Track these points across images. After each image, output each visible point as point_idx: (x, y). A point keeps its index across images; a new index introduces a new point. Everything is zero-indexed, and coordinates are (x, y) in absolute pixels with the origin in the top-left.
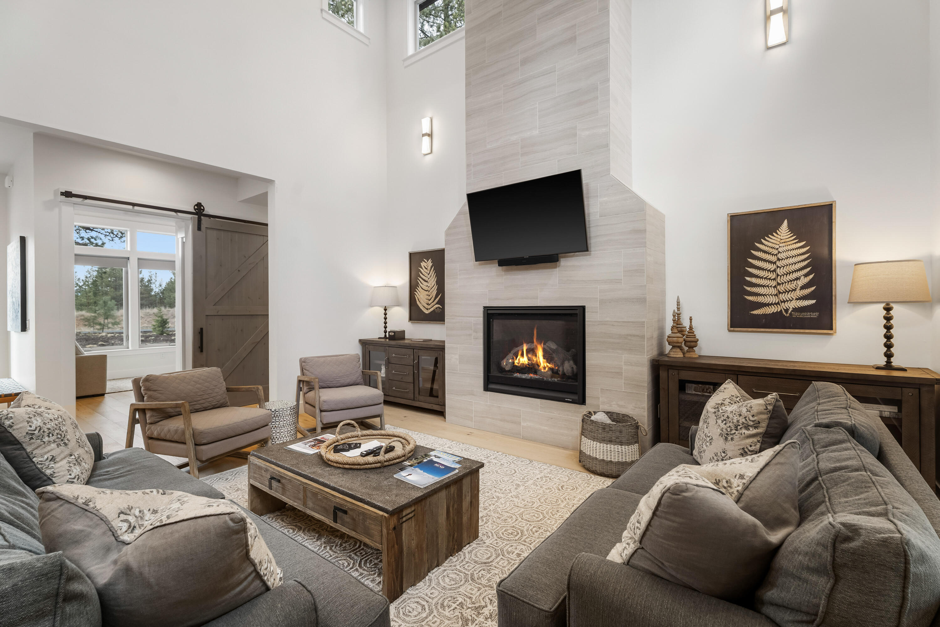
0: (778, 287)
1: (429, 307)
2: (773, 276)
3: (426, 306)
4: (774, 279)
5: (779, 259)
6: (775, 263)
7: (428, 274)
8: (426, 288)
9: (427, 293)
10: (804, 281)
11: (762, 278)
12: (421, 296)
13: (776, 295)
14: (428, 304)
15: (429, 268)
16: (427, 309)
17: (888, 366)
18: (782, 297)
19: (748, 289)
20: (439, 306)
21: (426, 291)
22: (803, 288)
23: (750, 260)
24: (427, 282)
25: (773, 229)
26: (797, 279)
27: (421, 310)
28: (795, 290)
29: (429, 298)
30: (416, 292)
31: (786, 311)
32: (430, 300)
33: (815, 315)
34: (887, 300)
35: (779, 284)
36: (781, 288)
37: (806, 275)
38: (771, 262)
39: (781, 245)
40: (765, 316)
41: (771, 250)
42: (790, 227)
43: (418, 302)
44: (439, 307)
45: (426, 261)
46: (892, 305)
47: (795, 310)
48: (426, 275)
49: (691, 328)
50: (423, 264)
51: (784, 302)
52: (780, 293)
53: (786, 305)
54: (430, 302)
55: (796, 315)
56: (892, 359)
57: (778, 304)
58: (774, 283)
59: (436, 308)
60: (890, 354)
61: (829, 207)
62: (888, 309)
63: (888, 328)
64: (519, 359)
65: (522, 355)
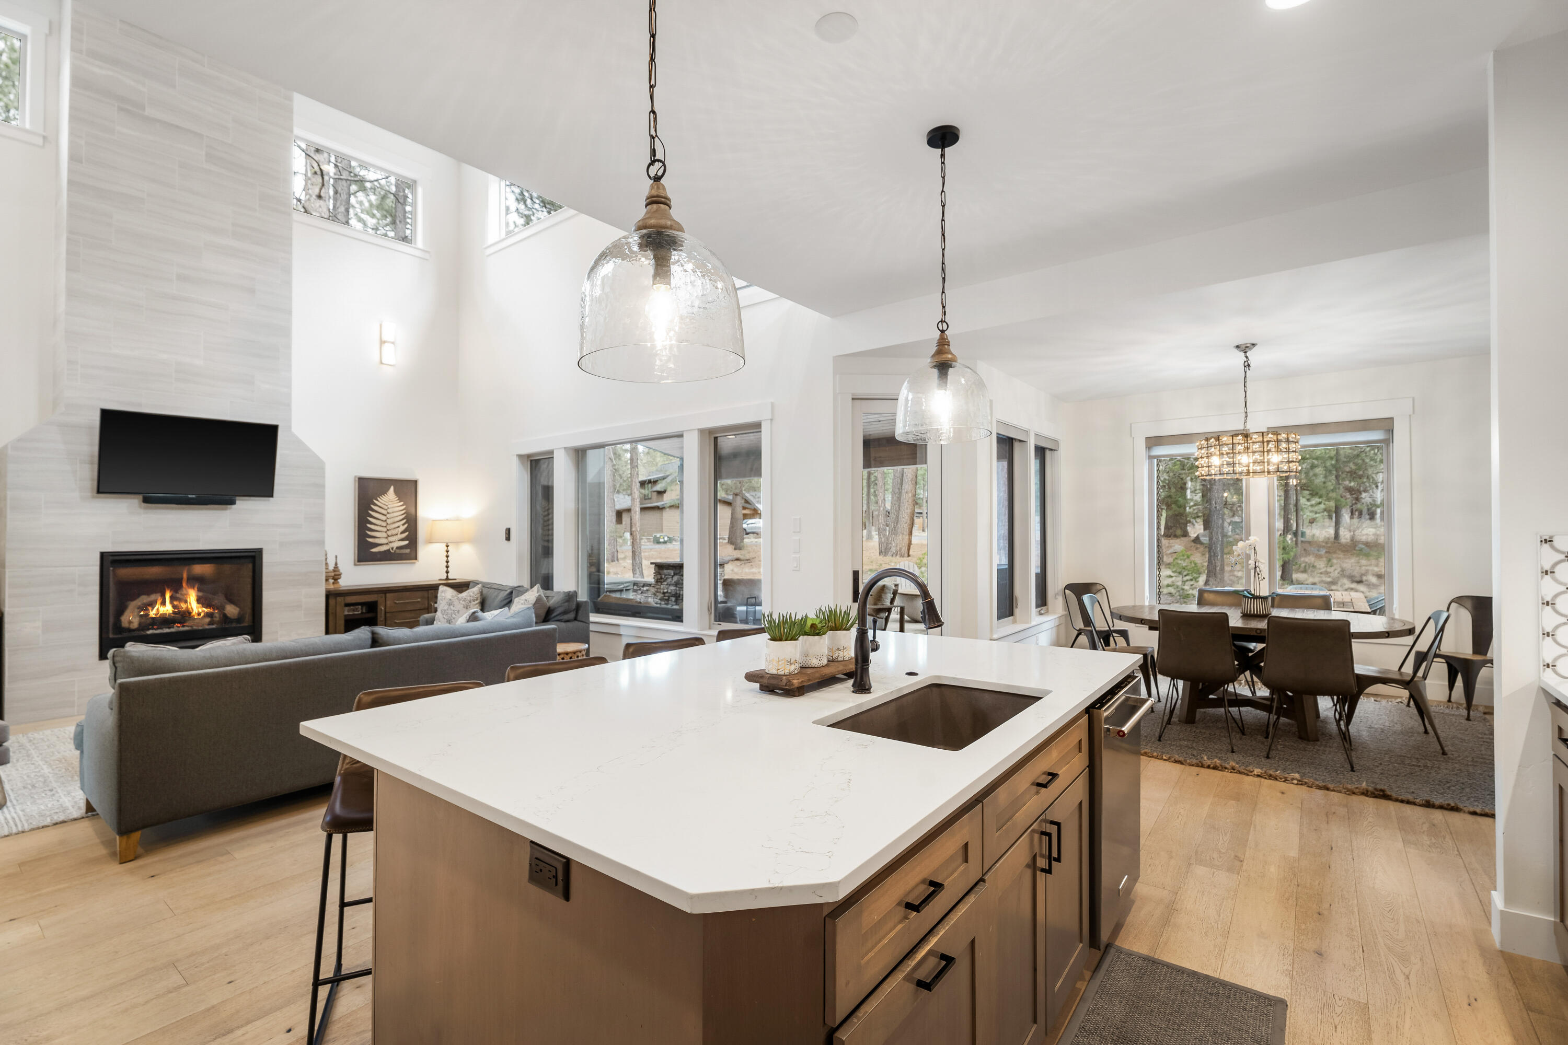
0: (388, 532)
2: (384, 524)
4: (385, 527)
5: (388, 513)
6: (385, 515)
10: (402, 528)
11: (378, 525)
13: (386, 538)
17: (447, 578)
18: (391, 539)
19: (369, 533)
22: (402, 533)
23: (370, 512)
25: (384, 492)
26: (399, 527)
28: (397, 535)
31: (392, 548)
33: (407, 551)
34: (447, 541)
35: (388, 530)
36: (390, 533)
37: (403, 525)
38: (383, 514)
39: (389, 503)
40: (380, 553)
41: (383, 506)
42: (396, 492)
46: (449, 544)
47: (398, 548)
49: (336, 564)
51: (391, 542)
52: (389, 536)
53: (391, 545)
55: (398, 551)
56: (449, 574)
57: (387, 544)
58: (385, 529)
60: (447, 572)
61: (416, 482)
62: (447, 546)
63: (447, 557)
64: (158, 609)
65: (164, 603)
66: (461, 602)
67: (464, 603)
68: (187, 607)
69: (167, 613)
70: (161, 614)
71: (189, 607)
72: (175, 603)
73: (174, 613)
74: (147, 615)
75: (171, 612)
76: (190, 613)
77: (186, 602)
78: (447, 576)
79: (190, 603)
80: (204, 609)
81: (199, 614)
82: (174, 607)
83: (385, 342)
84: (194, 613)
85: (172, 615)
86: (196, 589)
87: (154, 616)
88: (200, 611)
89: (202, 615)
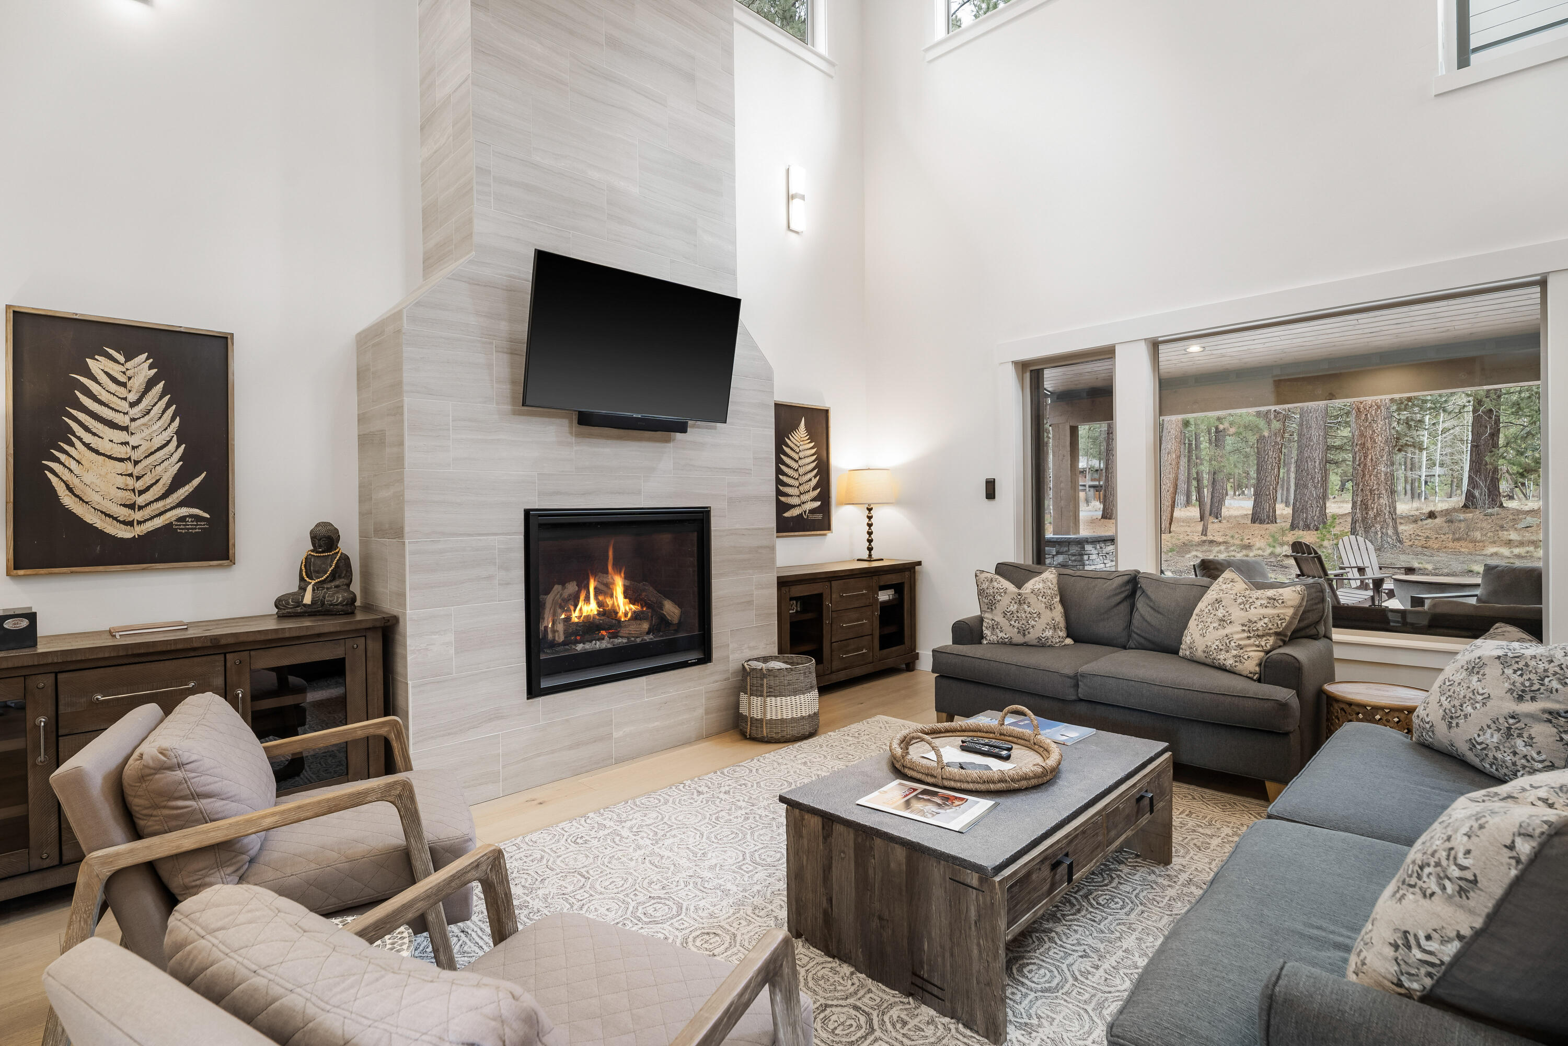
0: (800, 487)
1: (138, 515)
2: (797, 475)
3: (124, 513)
4: (797, 479)
5: (800, 458)
6: (797, 462)
7: (132, 405)
8: (122, 452)
9: (128, 467)
10: (814, 481)
11: (790, 477)
12: (88, 478)
13: (799, 496)
14: (132, 506)
15: (138, 383)
16: (130, 524)
17: (870, 559)
18: (802, 498)
19: (785, 489)
20: (196, 511)
21: (121, 460)
22: (814, 489)
23: (782, 456)
24: (125, 429)
25: (796, 426)
26: (810, 480)
27: (90, 527)
28: (809, 491)
29: (140, 485)
30: (57, 460)
31: (804, 512)
32: (141, 493)
33: (820, 516)
34: (870, 502)
35: (800, 484)
36: (802, 489)
37: (815, 477)
38: (795, 460)
39: (801, 443)
40: (793, 518)
41: (795, 448)
43: (67, 500)
44: (197, 518)
45: (121, 359)
46: (873, 506)
47: (809, 511)
48: (124, 406)
50: (96, 365)
51: (803, 503)
52: (801, 494)
53: (803, 507)
54: (141, 500)
55: (809, 517)
56: (872, 552)
57: (800, 505)
58: (797, 483)
59: (182, 519)
60: (870, 549)
61: (827, 411)
62: (870, 510)
63: (870, 525)
64: (581, 609)
65: (587, 599)
66: (1040, 598)
67: (1043, 600)
68: (613, 604)
69: (592, 614)
70: (585, 617)
71: (616, 604)
72: (601, 598)
73: (599, 613)
74: (568, 619)
75: (596, 613)
76: (617, 613)
77: (612, 596)
78: (870, 555)
79: (616, 597)
80: (632, 606)
81: (626, 614)
82: (600, 604)
83: (793, 197)
84: (620, 614)
85: (597, 617)
86: (623, 575)
87: (576, 620)
88: (628, 609)
89: (629, 615)
